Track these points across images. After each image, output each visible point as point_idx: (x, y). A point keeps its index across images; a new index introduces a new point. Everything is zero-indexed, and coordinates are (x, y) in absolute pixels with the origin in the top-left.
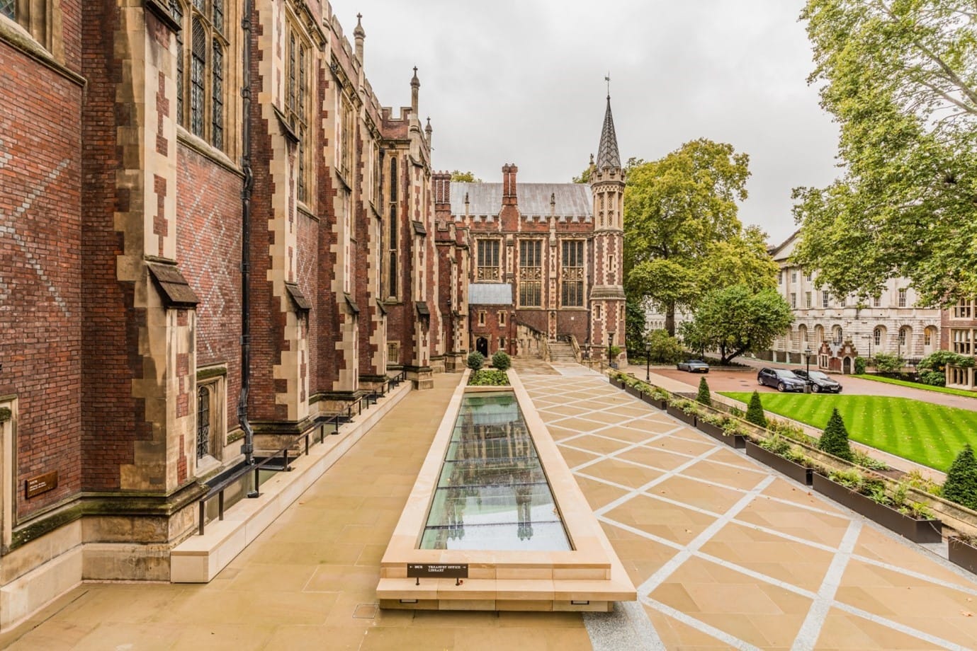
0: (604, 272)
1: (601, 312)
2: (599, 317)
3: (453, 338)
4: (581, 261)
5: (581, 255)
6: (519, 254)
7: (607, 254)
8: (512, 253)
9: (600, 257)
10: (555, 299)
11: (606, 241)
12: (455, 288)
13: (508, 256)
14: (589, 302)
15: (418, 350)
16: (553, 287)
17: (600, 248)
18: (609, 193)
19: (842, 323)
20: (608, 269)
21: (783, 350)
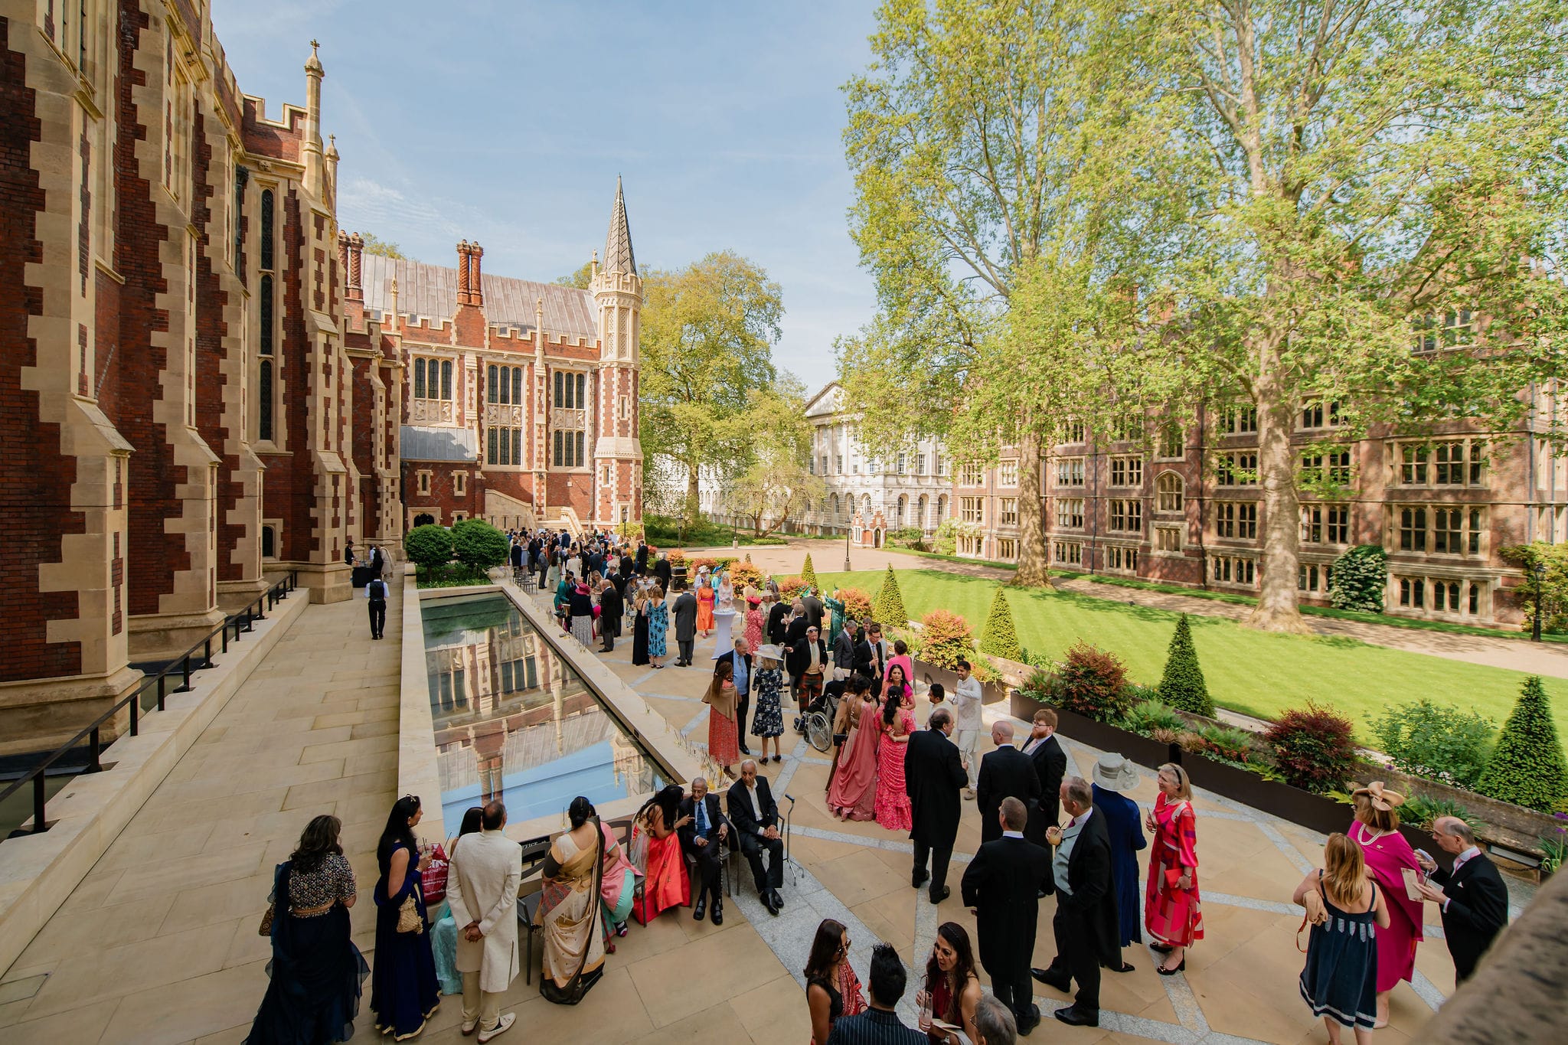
0: (614, 418)
1: (610, 475)
2: (607, 480)
3: (378, 514)
4: (580, 404)
5: (580, 394)
6: (486, 384)
7: (619, 394)
8: (475, 382)
9: (609, 398)
10: (544, 456)
11: (616, 377)
12: (381, 431)
13: (467, 385)
14: (594, 462)
15: (323, 533)
16: (540, 438)
17: (609, 385)
18: (620, 308)
19: (870, 491)
20: (620, 415)
21: (829, 524)
